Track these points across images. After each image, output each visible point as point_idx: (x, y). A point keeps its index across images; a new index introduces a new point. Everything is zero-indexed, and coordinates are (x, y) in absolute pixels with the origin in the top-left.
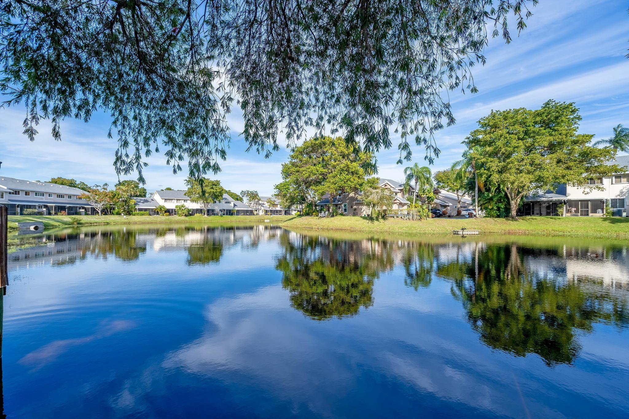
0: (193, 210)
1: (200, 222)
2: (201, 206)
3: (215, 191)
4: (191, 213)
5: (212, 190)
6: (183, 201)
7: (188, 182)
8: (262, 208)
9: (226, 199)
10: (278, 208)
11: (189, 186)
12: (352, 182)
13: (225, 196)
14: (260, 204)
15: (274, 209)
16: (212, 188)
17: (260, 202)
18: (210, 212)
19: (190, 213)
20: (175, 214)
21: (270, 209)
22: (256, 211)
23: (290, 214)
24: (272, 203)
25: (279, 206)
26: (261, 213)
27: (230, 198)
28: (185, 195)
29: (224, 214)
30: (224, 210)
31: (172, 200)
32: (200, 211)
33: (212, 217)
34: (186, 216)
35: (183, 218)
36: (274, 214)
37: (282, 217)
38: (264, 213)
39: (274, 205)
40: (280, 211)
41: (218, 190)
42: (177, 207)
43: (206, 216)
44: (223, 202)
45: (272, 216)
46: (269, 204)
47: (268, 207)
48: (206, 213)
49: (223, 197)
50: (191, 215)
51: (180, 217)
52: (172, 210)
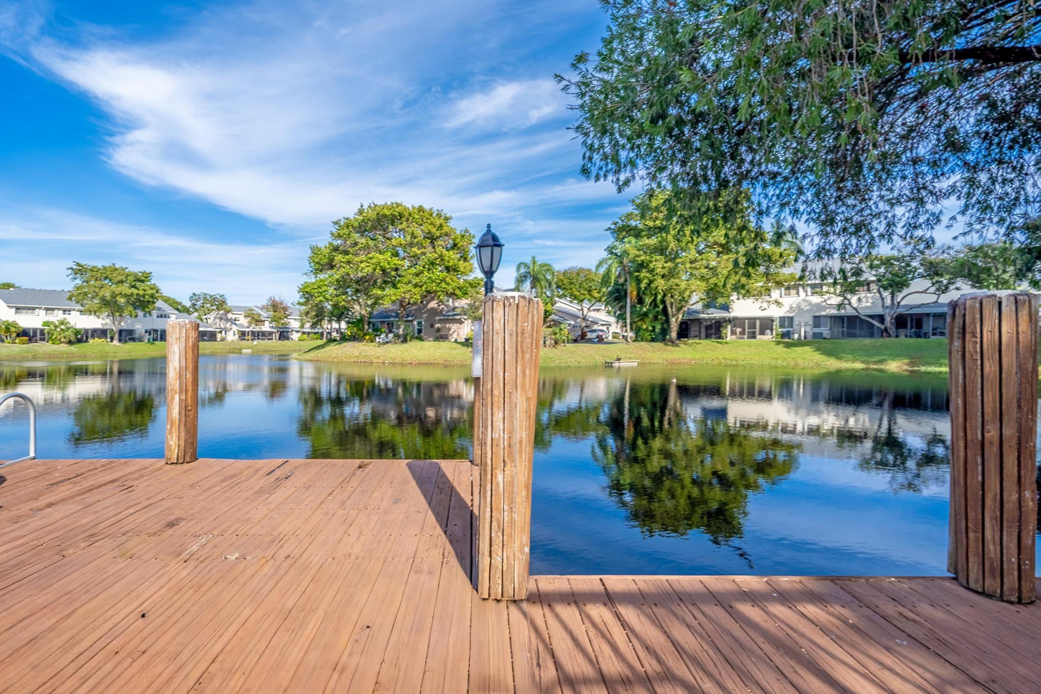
0: (87, 331)
1: (103, 356)
2: (104, 322)
3: (141, 293)
4: (81, 337)
5: (135, 291)
6: (61, 312)
7: (76, 273)
8: (235, 328)
9: (159, 309)
10: (266, 327)
11: (78, 282)
12: (448, 284)
13: (160, 303)
14: (228, 320)
15: (257, 329)
16: (134, 287)
17: (230, 316)
18: (127, 336)
19: (79, 337)
20: (43, 339)
21: (251, 329)
22: (221, 332)
23: (288, 339)
24: (256, 317)
25: (267, 323)
26: (231, 337)
27: (168, 309)
28: (70, 299)
29: (154, 340)
30: (156, 331)
31: (34, 309)
32: (102, 333)
33: (130, 346)
34: (70, 342)
35: (64, 347)
36: (258, 339)
37: (274, 344)
38: (237, 336)
39: (259, 321)
40: (270, 333)
41: (150, 292)
42: (46, 324)
43: (116, 342)
44: (155, 313)
45: (255, 343)
46: (249, 319)
47: (246, 325)
48: (116, 337)
49: (156, 305)
50: (79, 341)
51: (55, 347)
52: (35, 330)
